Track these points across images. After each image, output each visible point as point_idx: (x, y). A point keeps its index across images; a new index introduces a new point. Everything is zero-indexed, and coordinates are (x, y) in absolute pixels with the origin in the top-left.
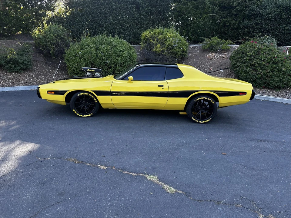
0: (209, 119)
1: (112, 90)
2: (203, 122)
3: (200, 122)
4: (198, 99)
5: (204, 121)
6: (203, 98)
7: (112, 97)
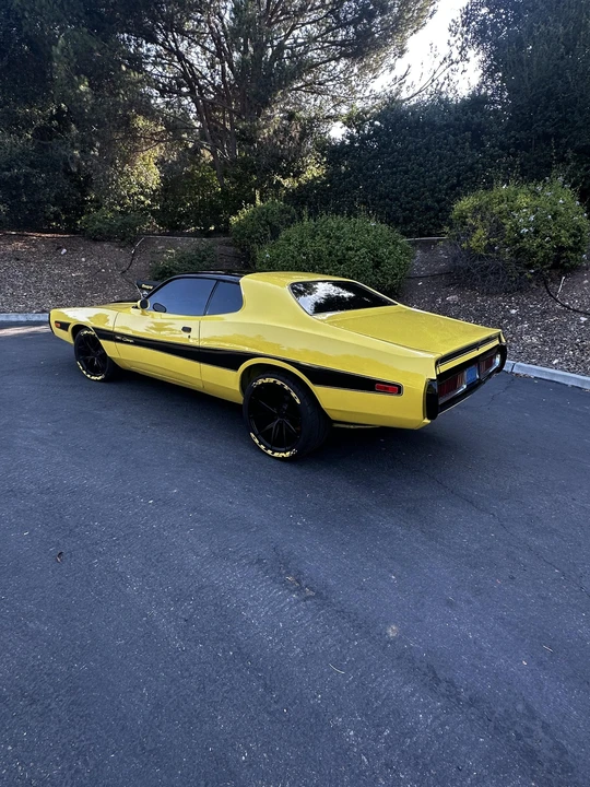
0: (290, 450)
1: (116, 330)
2: (276, 454)
3: (270, 452)
4: (260, 382)
5: (280, 452)
6: (272, 380)
7: (118, 344)
